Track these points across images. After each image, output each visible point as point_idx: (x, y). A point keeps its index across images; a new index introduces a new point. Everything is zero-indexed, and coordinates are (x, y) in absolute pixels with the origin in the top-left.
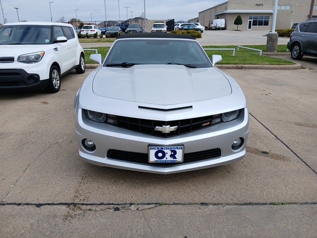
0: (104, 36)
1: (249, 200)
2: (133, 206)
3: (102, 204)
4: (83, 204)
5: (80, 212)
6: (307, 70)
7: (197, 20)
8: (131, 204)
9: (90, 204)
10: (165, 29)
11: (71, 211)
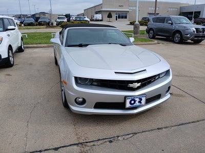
0: (23, 25)
1: (181, 122)
2: (119, 138)
3: (99, 140)
4: (87, 142)
5: (88, 148)
6: (161, 44)
7: (83, 15)
8: (118, 137)
9: (92, 142)
10: (66, 20)
11: (82, 149)
